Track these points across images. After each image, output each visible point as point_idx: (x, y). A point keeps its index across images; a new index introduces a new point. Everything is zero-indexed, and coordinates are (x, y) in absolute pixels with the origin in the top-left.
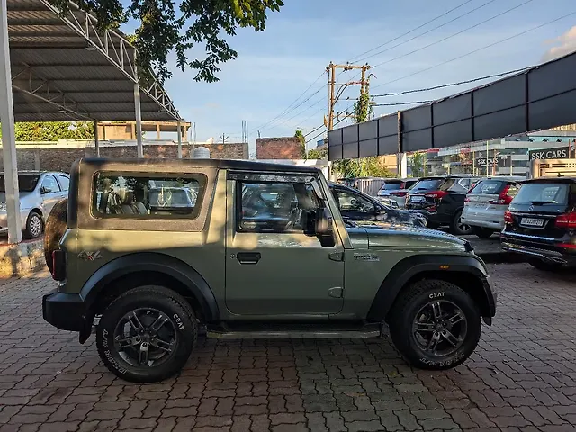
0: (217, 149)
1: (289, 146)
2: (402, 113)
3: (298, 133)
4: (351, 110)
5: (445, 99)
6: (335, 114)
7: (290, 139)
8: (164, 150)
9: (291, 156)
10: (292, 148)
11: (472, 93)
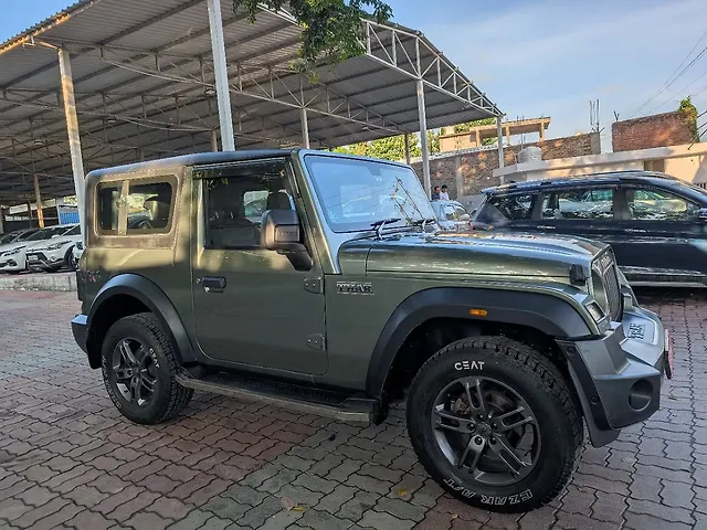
0: (554, 147)
1: (667, 127)
3: (685, 104)
7: (669, 116)
8: (485, 156)
9: (671, 141)
10: (674, 128)
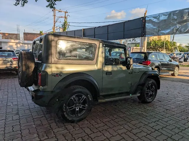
0: (5, 35)
2: (84, 29)
3: (41, 32)
4: (61, 26)
5: (99, 27)
6: (55, 27)
7: (38, 34)
11: (108, 26)
